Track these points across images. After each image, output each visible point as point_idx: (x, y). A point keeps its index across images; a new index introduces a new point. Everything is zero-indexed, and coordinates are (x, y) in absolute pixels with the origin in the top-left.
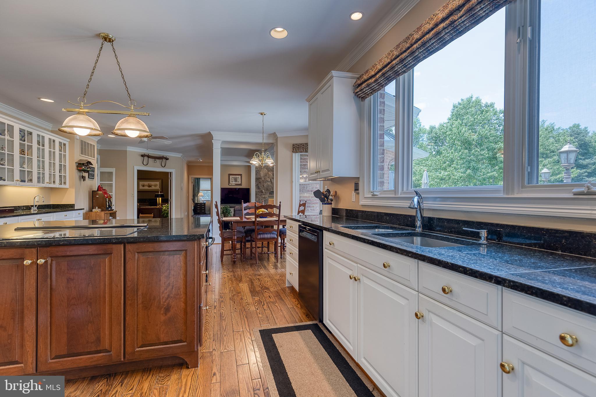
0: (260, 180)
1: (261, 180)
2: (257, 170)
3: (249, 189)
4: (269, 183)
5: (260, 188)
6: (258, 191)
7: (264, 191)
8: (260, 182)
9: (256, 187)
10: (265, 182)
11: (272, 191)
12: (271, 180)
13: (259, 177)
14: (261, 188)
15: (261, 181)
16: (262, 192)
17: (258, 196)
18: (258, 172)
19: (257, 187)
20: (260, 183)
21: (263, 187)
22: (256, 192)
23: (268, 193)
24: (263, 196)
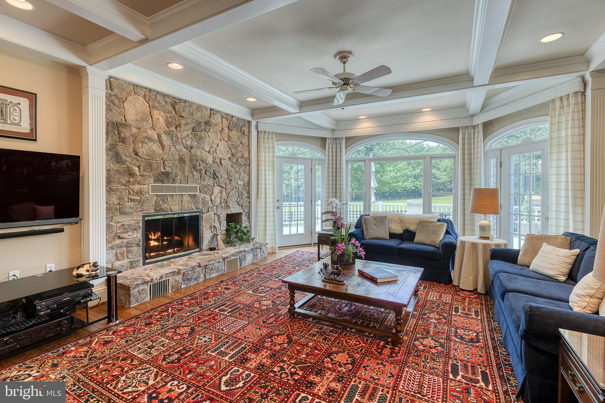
0: (123, 130)
1: (126, 133)
2: (111, 96)
3: (78, 157)
4: (156, 147)
5: (124, 157)
6: (117, 171)
7: (137, 169)
8: (124, 138)
9: (107, 154)
10: (142, 142)
11: (163, 173)
12: (159, 136)
13: (119, 120)
14: (128, 159)
15: (128, 134)
16: (131, 174)
17: (114, 186)
18: (116, 102)
19: (110, 153)
20: (123, 142)
21: (133, 155)
22: (108, 171)
23: (150, 176)
24: (136, 187)
